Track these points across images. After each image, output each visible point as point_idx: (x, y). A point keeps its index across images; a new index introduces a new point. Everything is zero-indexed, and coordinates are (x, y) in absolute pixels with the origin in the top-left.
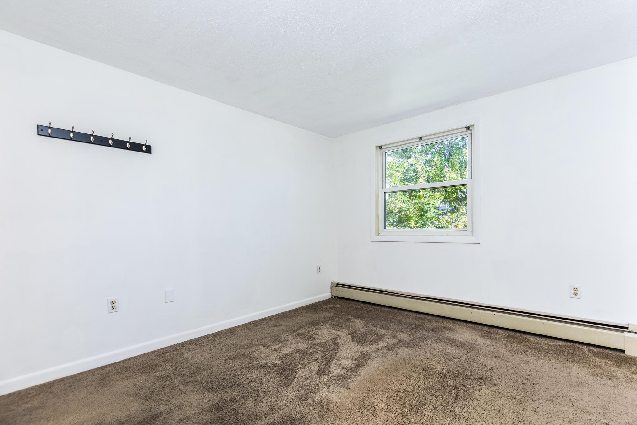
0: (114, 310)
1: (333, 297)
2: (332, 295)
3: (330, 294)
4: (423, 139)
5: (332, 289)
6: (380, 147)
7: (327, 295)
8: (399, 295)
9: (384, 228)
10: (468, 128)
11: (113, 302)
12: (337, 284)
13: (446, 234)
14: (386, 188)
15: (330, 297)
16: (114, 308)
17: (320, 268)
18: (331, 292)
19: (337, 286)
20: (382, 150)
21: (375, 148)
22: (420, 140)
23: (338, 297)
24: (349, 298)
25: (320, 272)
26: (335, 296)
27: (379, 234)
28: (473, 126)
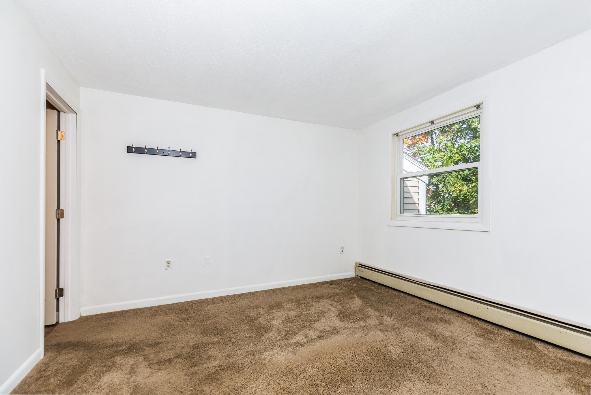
0: (169, 268)
1: (357, 277)
2: (355, 275)
3: (354, 273)
4: (435, 122)
5: (355, 268)
6: (397, 135)
7: (351, 274)
8: (410, 280)
9: (401, 213)
10: (478, 107)
11: (168, 262)
12: (360, 265)
13: (457, 221)
14: (403, 173)
15: (354, 276)
16: (169, 266)
17: (342, 248)
18: (355, 272)
19: (359, 266)
20: (400, 137)
21: (391, 136)
22: (432, 124)
23: (361, 277)
24: (368, 279)
25: (343, 252)
26: (358, 276)
27: (396, 219)
28: (482, 103)
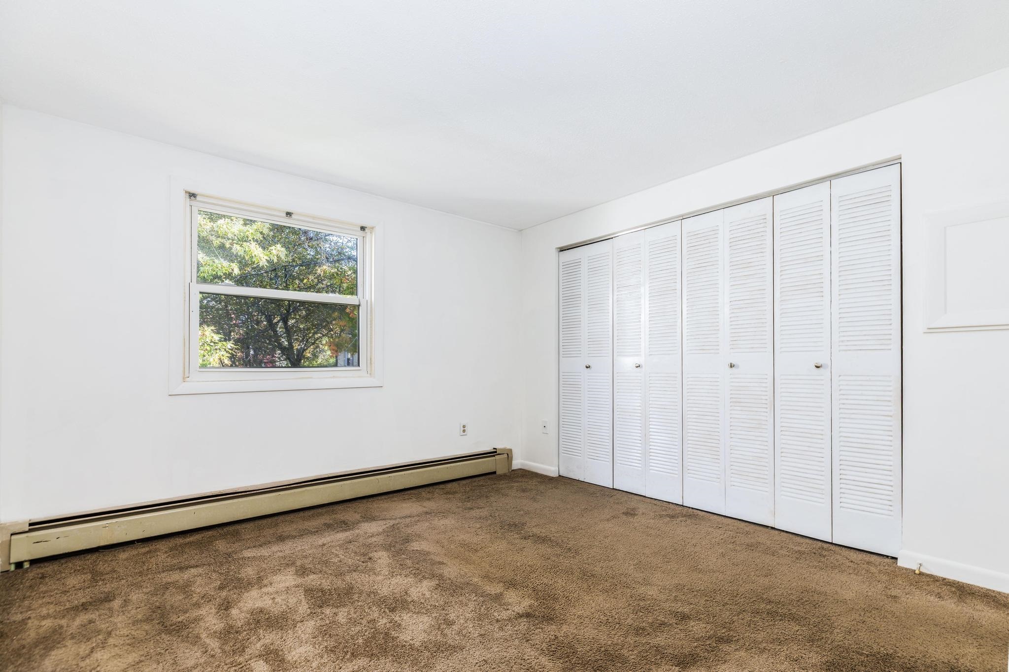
1: (13, 567)
6: (193, 196)
10: (363, 228)
12: (30, 525)
13: (332, 376)
22: (287, 216)
23: (36, 562)
26: (19, 564)
27: (188, 379)
28: (372, 228)
